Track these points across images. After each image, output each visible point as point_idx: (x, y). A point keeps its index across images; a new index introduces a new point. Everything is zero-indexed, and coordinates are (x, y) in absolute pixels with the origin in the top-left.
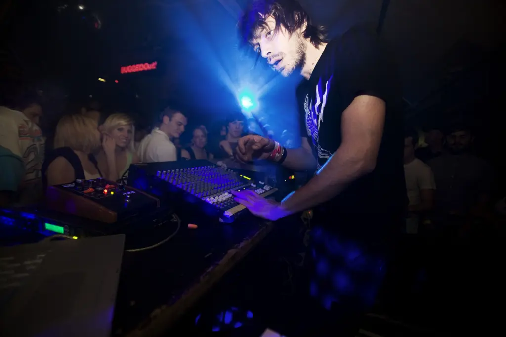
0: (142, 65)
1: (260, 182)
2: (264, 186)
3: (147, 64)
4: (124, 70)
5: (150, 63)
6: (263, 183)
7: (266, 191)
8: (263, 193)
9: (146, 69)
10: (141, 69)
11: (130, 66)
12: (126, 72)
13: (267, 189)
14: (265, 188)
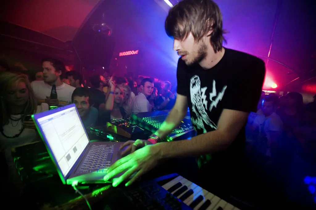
0: (131, 52)
1: (188, 124)
2: (190, 126)
3: (133, 51)
4: (121, 54)
5: (135, 51)
6: (190, 125)
7: (190, 129)
8: (189, 130)
9: (132, 54)
10: (130, 54)
11: (124, 52)
12: (122, 55)
13: (191, 128)
14: (190, 127)
